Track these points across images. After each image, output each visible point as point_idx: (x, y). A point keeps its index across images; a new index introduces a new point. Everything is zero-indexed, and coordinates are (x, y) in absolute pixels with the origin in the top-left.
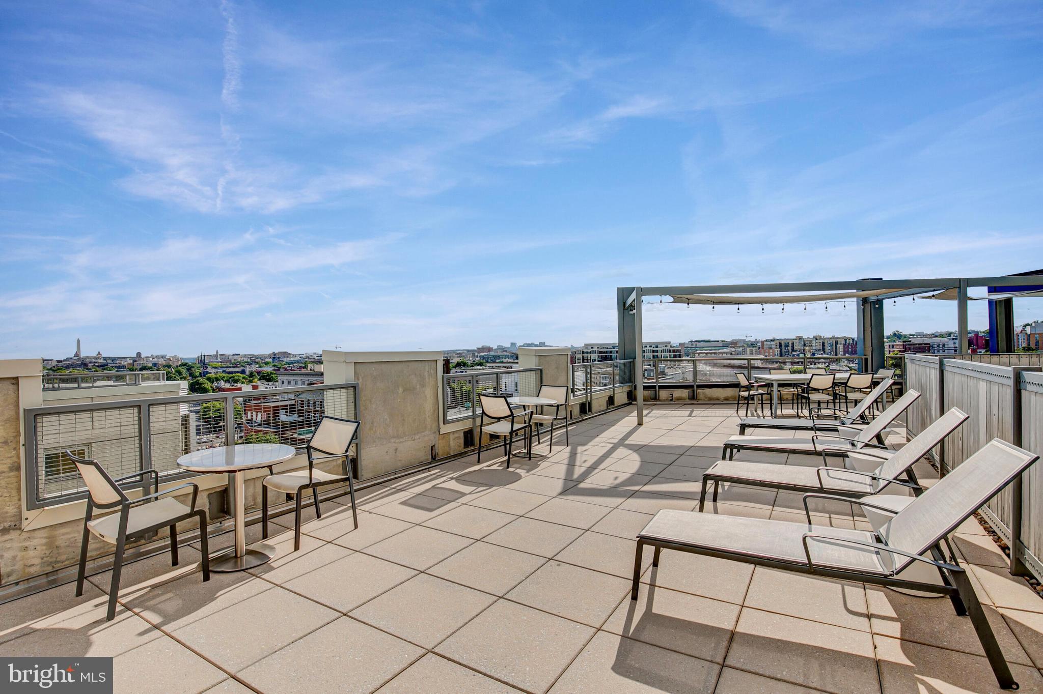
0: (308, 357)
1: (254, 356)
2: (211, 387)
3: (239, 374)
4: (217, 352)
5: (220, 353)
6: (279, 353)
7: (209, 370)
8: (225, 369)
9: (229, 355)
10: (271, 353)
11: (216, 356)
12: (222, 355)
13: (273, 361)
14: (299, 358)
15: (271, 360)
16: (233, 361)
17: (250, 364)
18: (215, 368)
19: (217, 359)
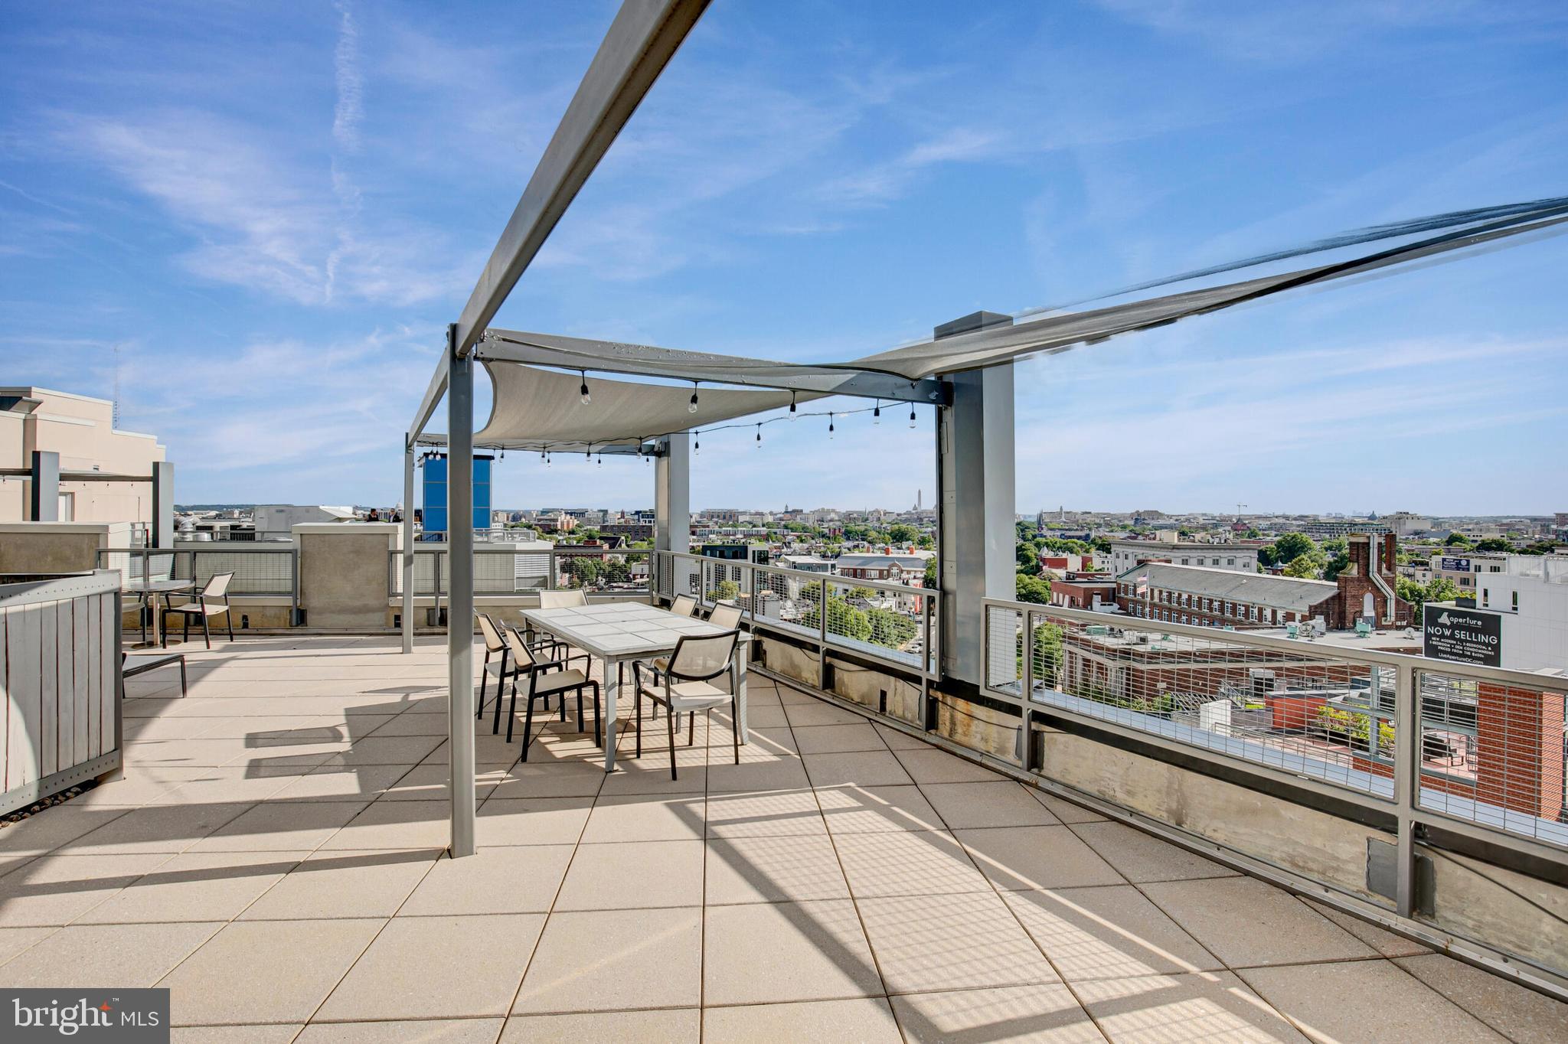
0: (1188, 520)
1: (1109, 515)
2: (1036, 555)
3: (1076, 540)
4: (1061, 509)
5: (1065, 509)
6: (1145, 511)
7: (1045, 532)
8: (1063, 532)
9: (1076, 514)
10: (1134, 511)
11: (1060, 513)
12: (1068, 513)
13: (1136, 523)
14: (1172, 521)
15: (1132, 522)
16: (1080, 521)
17: (1099, 526)
18: (1051, 529)
19: (1061, 517)
